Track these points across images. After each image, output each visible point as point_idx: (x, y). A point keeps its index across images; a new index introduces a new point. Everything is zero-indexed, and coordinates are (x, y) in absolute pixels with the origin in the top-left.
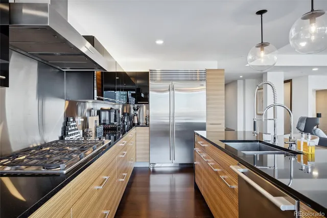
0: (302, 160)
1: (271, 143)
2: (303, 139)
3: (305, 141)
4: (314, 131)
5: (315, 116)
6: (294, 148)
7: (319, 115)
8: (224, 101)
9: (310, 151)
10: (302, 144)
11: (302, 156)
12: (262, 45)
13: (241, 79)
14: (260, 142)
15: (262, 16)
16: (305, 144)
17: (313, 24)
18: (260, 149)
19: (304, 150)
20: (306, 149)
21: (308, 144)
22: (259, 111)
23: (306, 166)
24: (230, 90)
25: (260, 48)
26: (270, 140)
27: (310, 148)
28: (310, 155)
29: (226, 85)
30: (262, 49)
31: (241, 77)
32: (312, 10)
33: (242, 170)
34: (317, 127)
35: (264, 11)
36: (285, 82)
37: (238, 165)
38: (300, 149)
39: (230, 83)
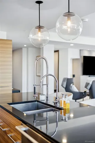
0: (63, 113)
1: (45, 102)
2: (63, 98)
3: (65, 100)
4: (71, 87)
5: (72, 77)
6: (58, 105)
7: (74, 76)
8: (12, 63)
9: (67, 107)
10: (63, 102)
11: (63, 110)
12: (40, 27)
13: (25, 47)
14: (38, 101)
15: (39, 5)
16: (64, 102)
17: (69, 21)
18: (38, 108)
19: (64, 106)
20: (65, 106)
21: (66, 102)
22: (38, 73)
23: (65, 117)
24: (17, 56)
25: (38, 29)
26: (44, 99)
27: (67, 104)
28: (67, 110)
29: (13, 51)
30: (40, 31)
31: (25, 46)
32: (69, 12)
33: (24, 129)
34: (73, 85)
35: (41, 2)
36: (55, 51)
37: (22, 125)
38: (62, 106)
39: (16, 50)
